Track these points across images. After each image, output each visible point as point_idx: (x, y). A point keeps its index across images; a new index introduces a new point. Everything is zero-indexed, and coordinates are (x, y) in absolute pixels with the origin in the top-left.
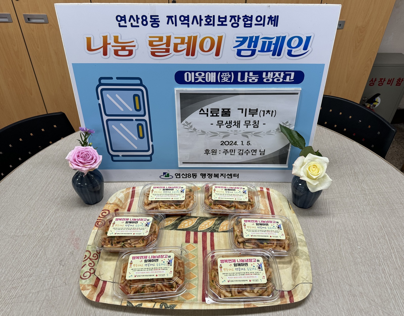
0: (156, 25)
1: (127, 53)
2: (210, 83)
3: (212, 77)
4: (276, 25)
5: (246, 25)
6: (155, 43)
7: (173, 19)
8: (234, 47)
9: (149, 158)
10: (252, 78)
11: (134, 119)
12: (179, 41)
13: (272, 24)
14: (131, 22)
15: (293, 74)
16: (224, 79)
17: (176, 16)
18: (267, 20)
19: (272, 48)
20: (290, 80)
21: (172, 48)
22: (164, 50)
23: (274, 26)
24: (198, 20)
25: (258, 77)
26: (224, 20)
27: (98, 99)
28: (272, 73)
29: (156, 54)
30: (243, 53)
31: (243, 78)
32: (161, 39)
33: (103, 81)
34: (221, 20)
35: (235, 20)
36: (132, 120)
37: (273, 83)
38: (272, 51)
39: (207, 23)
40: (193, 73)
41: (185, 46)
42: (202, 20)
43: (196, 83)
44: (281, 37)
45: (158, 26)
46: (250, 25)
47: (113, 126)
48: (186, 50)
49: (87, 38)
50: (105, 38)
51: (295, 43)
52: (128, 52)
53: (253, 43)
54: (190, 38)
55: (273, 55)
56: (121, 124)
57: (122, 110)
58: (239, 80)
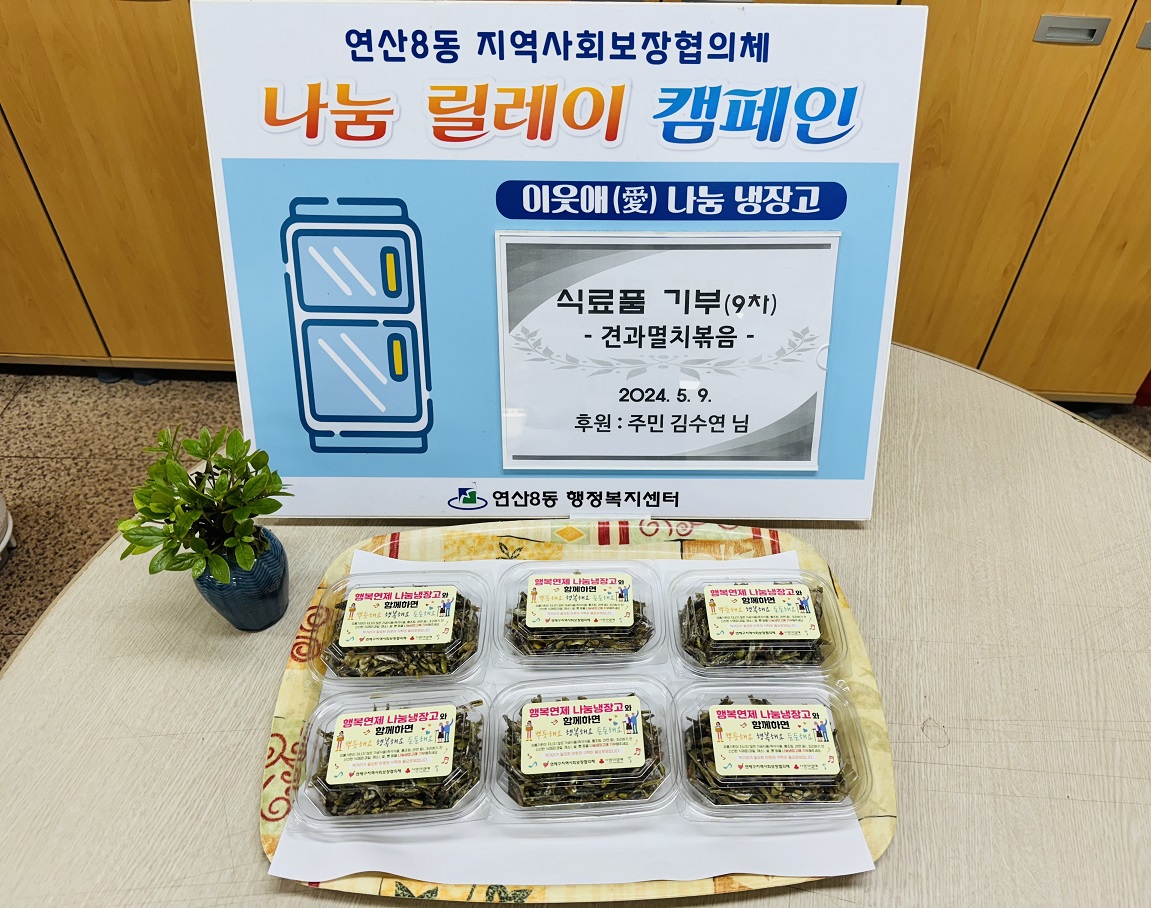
0: (450, 57)
1: (370, 130)
2: (593, 216)
3: (598, 200)
4: (763, 56)
5: (686, 59)
6: (444, 105)
7: (496, 40)
8: (655, 117)
9: (417, 443)
10: (705, 203)
11: (381, 322)
12: (509, 99)
13: (752, 55)
14: (385, 48)
15: (815, 191)
16: (630, 205)
17: (501, 33)
18: (739, 45)
19: (757, 119)
20: (809, 208)
21: (489, 117)
22: (470, 124)
23: (759, 60)
24: (558, 43)
25: (723, 201)
26: (627, 43)
27: (286, 260)
28: (760, 188)
29: (448, 133)
30: (679, 133)
31: (681, 201)
32: (461, 93)
33: (301, 210)
34: (619, 43)
35: (657, 46)
36: (374, 323)
37: (763, 216)
38: (755, 127)
39: (583, 52)
40: (546, 188)
41: (525, 113)
42: (571, 43)
43: (553, 215)
44: (778, 91)
45: (455, 58)
46: (694, 59)
47: (321, 342)
48: (527, 122)
49: (267, 89)
50: (314, 91)
51: (816, 104)
52: (372, 128)
53: (705, 106)
54: (537, 91)
55: (761, 137)
56: (344, 336)
57: (348, 292)
58: (672, 208)
